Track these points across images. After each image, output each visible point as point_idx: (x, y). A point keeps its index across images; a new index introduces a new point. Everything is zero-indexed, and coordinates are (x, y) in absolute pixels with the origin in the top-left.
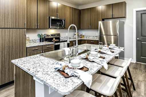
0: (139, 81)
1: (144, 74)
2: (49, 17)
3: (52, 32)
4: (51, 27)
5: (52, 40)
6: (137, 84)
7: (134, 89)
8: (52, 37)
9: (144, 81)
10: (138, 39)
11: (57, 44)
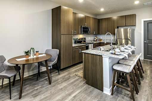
0: (146, 69)
1: (150, 66)
2: (81, 26)
3: (81, 36)
4: (82, 33)
5: (82, 43)
6: (145, 70)
7: (143, 72)
8: (81, 40)
9: (149, 69)
10: (145, 42)
11: (87, 45)
